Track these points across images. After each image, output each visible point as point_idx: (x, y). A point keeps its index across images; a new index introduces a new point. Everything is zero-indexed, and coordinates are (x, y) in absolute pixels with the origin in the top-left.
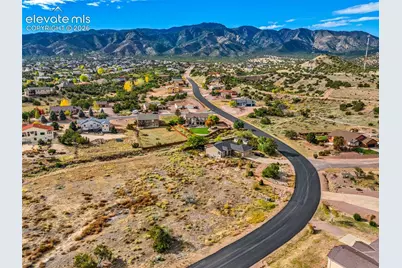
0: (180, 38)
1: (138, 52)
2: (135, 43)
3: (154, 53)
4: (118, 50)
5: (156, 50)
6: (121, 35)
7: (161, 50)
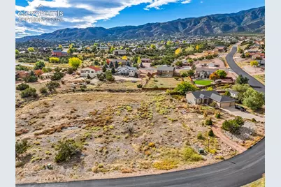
0: (246, 18)
1: (208, 32)
2: (206, 25)
3: (220, 31)
4: (192, 31)
5: (222, 30)
6: (197, 21)
7: (226, 29)
